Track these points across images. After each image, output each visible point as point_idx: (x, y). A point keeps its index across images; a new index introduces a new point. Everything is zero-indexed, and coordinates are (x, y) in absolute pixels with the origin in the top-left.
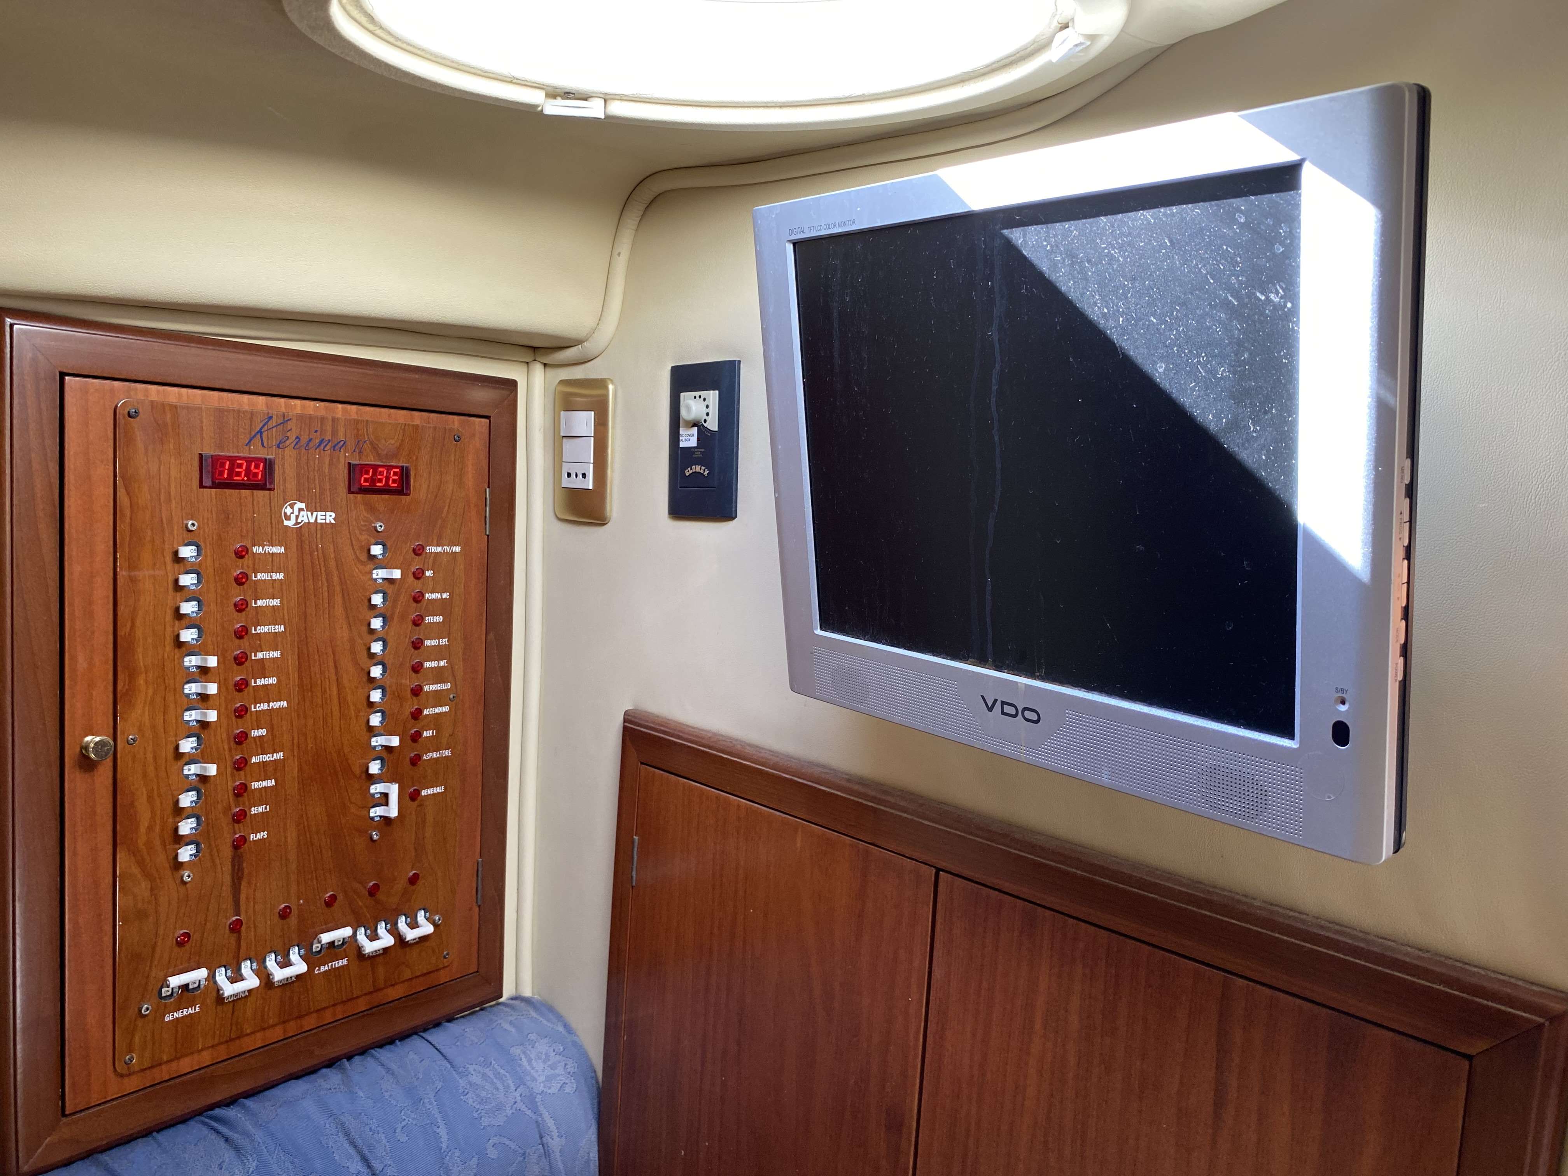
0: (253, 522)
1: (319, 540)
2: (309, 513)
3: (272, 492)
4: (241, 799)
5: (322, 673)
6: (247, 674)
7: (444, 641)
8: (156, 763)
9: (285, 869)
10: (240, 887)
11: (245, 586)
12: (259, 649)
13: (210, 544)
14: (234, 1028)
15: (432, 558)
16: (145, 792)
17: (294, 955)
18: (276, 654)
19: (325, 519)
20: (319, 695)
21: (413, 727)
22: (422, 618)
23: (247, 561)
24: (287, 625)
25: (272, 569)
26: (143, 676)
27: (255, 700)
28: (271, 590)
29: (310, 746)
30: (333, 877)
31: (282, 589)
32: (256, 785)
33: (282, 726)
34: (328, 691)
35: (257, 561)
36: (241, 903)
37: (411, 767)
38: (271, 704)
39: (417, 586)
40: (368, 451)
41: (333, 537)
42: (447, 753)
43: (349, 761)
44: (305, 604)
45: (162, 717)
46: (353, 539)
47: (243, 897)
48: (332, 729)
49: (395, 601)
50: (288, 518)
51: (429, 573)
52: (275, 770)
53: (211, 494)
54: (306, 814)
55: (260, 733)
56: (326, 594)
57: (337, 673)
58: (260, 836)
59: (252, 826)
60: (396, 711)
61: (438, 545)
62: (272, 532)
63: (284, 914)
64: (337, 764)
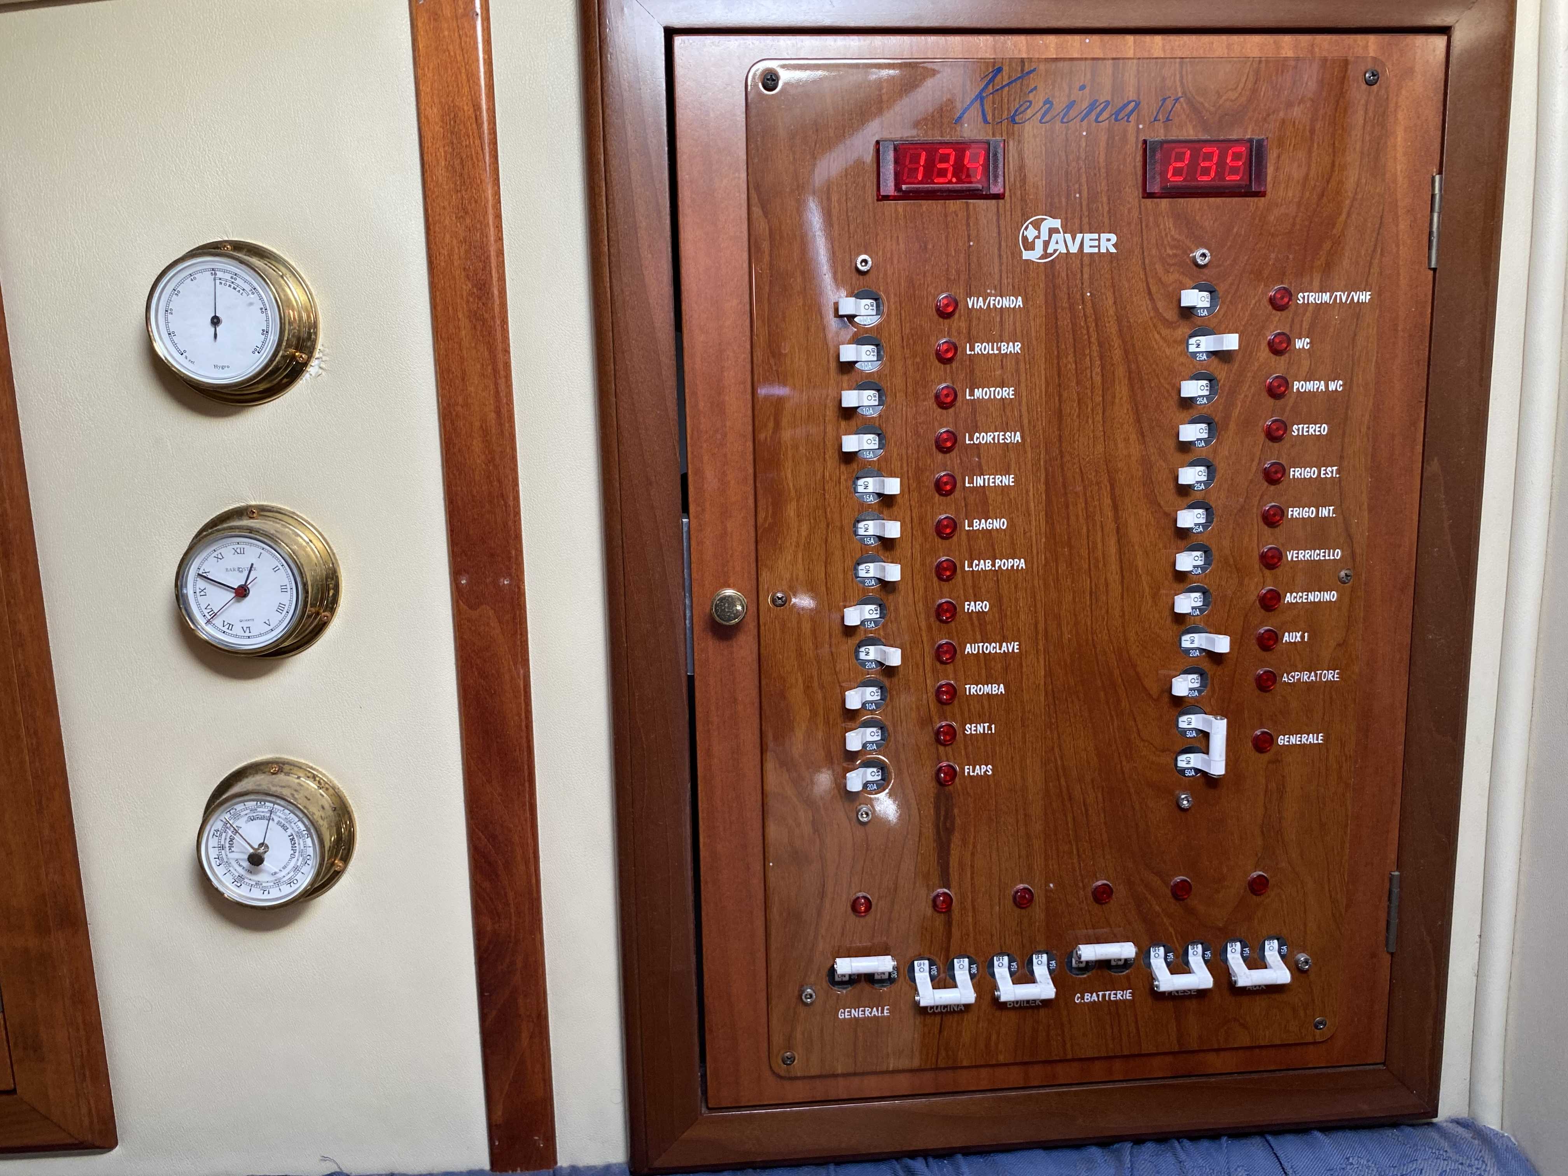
0: (968, 256)
1: (1086, 284)
2: (1068, 236)
3: (1001, 201)
4: (947, 708)
5: (1089, 517)
6: (957, 511)
7: (1330, 472)
8: (816, 638)
9: (1022, 829)
10: (949, 846)
11: (954, 365)
12: (977, 471)
13: (895, 295)
14: (943, 1053)
15: (1308, 314)
16: (800, 680)
17: (1041, 967)
18: (1007, 480)
19: (1099, 246)
20: (1084, 553)
21: (1262, 624)
22: (1285, 427)
23: (958, 323)
24: (1027, 432)
25: (1001, 336)
26: (794, 503)
27: (971, 555)
28: (998, 372)
29: (1067, 636)
30: (1108, 857)
31: (1017, 371)
32: (973, 689)
33: (1017, 600)
34: (1100, 546)
35: (974, 323)
36: (951, 870)
37: (1257, 692)
38: (998, 563)
39: (1279, 366)
40: (1184, 117)
41: (1112, 278)
42: (1331, 676)
43: (1139, 669)
44: (1060, 396)
45: (823, 568)
46: (1150, 280)
47: (954, 862)
48: (1107, 612)
49: (1233, 392)
50: (1030, 246)
51: (1301, 344)
52: (1006, 669)
53: (896, 210)
54: (1060, 746)
55: (978, 607)
56: (1098, 379)
57: (1117, 518)
58: (981, 770)
59: (967, 754)
60: (1229, 592)
61: (1322, 290)
62: (1001, 271)
63: (1023, 900)
64: (1116, 672)
